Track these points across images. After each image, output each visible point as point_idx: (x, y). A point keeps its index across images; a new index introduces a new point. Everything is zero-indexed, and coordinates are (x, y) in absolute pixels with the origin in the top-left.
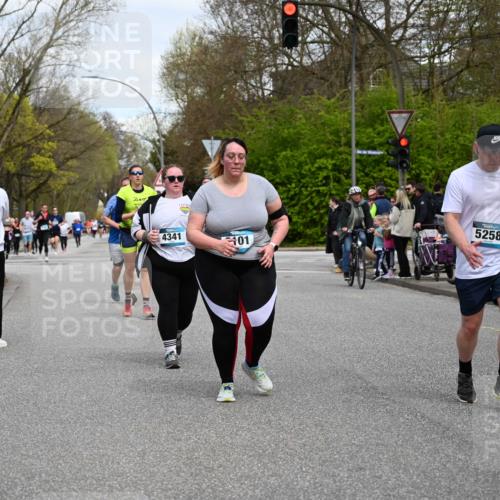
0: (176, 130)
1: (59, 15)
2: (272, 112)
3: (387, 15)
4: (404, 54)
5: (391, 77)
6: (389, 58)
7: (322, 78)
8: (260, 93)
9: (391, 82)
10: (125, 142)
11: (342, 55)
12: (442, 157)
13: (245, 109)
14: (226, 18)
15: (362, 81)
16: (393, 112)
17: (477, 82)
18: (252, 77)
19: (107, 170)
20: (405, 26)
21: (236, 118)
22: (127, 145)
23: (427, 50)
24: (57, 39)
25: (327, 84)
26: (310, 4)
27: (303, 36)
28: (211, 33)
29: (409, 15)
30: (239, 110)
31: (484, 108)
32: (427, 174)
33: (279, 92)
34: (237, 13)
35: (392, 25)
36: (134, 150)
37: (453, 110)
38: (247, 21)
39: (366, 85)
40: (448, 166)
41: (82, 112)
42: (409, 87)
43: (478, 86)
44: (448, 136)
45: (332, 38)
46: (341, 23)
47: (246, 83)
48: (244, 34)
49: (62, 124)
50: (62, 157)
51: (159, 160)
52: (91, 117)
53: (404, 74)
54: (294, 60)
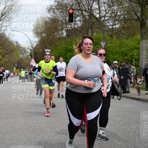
0: (37, 46)
1: (3, 12)
2: (66, 41)
3: (100, 13)
4: (104, 25)
5: (101, 31)
6: (100, 26)
7: (80, 32)
8: (62, 36)
9: (101, 33)
10: (22, 50)
11: (86, 25)
12: (115, 55)
13: (57, 40)
14: (52, 13)
15: (92, 32)
16: (101, 42)
17: (126, 33)
18: (60, 31)
19: (17, 58)
20: (105, 16)
21: (55, 43)
22: (23, 51)
23: (111, 24)
24: (2, 19)
25: (82, 33)
26: (77, 10)
27: (75, 19)
28: (48, 18)
29: (106, 13)
30: (56, 41)
31: (128, 41)
32: (111, 60)
33: (68, 36)
34: (55, 12)
35: (101, 16)
36: (25, 52)
37: (119, 41)
38: (59, 14)
39: (93, 34)
40: (117, 58)
41: (9, 41)
42: (106, 34)
43: (126, 34)
44: (117, 49)
45: (83, 20)
46: (86, 15)
47: (58, 33)
48: (58, 18)
49: (3, 44)
50: (3, 54)
51: (32, 55)
52: (12, 42)
53: (105, 31)
54: (72, 26)
